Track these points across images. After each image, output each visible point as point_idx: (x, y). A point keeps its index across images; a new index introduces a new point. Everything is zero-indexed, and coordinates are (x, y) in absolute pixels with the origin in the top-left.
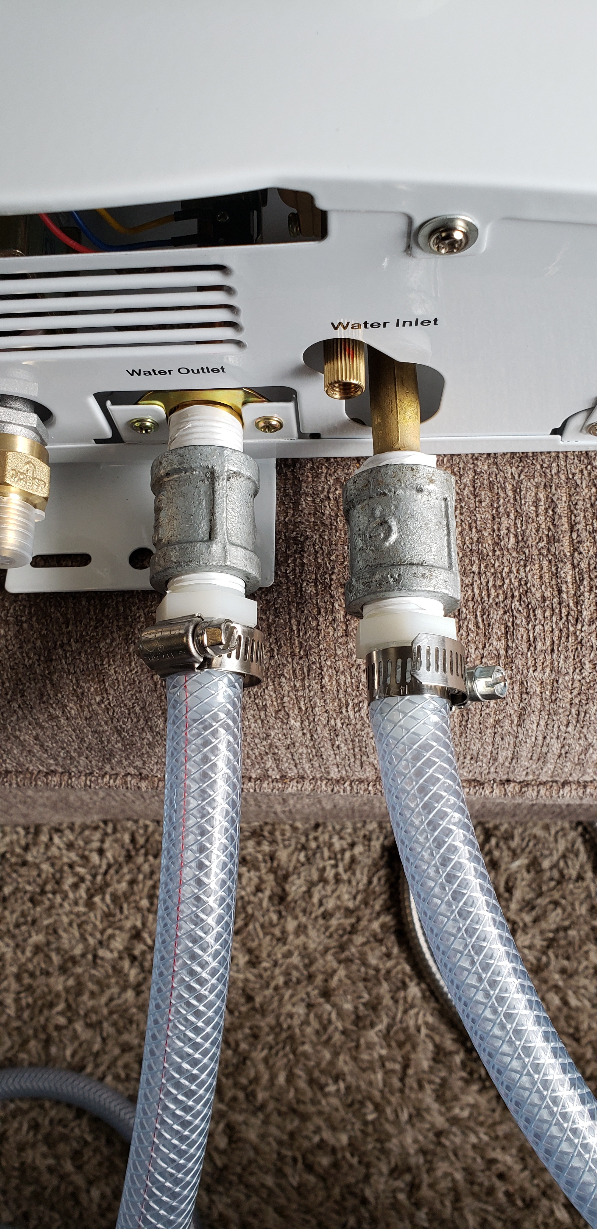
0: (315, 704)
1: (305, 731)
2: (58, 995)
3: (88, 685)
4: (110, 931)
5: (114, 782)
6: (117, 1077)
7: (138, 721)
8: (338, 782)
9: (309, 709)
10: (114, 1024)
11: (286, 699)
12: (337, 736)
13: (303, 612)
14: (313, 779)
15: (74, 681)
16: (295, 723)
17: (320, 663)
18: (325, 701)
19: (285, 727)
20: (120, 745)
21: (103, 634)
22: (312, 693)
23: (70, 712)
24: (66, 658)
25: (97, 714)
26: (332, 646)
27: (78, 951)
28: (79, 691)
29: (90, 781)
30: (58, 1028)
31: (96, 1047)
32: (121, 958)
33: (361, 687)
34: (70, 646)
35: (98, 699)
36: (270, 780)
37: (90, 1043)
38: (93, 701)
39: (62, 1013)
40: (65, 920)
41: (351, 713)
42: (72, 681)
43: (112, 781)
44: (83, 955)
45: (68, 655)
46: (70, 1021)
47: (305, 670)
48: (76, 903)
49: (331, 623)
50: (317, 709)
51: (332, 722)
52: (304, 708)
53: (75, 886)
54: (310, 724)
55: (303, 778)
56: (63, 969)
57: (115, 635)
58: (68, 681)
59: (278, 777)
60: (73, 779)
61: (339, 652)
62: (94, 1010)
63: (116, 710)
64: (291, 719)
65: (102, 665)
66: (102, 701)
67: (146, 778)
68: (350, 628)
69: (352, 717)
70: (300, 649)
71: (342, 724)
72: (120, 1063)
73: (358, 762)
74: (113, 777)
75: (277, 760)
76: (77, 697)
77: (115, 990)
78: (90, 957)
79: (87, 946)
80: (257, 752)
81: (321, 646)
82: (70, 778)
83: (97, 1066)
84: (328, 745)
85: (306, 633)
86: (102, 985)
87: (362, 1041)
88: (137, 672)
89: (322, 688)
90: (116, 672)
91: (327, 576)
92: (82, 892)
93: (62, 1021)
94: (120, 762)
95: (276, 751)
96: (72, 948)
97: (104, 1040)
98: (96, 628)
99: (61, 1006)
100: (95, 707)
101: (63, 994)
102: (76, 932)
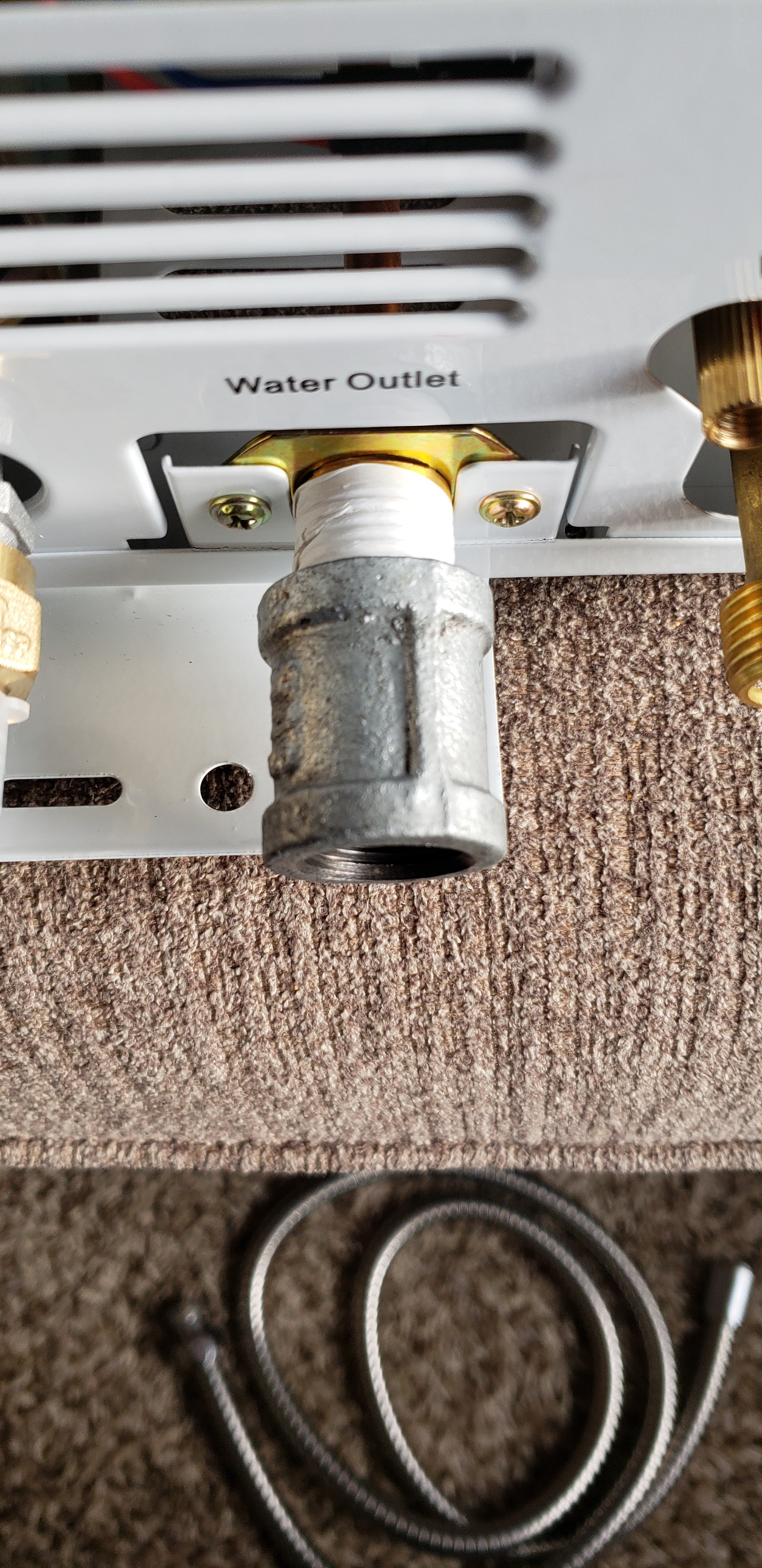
0: (530, 1042)
1: (500, 1084)
2: (20, 1361)
3: (79, 1012)
4: (96, 1261)
5: (127, 1154)
6: (112, 1484)
7: (179, 1070)
8: (537, 1149)
9: (516, 1050)
10: (107, 1402)
11: (471, 1033)
12: (560, 1090)
13: (511, 867)
14: (492, 1144)
15: (52, 1004)
16: (483, 1071)
17: (546, 968)
18: (549, 1035)
19: (462, 1077)
20: (140, 1104)
21: (108, 917)
22: (525, 1022)
23: (44, 1057)
24: (35, 963)
25: (98, 1061)
26: (573, 935)
27: (49, 1290)
28: (63, 1022)
29: (82, 1153)
30: (22, 1411)
31: (81, 1437)
32: (114, 1300)
33: (626, 1011)
34: (42, 940)
35: (101, 1035)
36: (413, 1147)
37: (71, 1432)
38: (89, 1040)
39: (28, 1388)
40: (28, 1245)
41: (598, 1055)
42: (47, 1005)
43: (122, 1154)
44: (58, 1297)
45: (38, 957)
46: (41, 1399)
47: (516, 980)
48: (44, 1219)
49: (569, 889)
50: (532, 1049)
51: (558, 1070)
52: (506, 1048)
53: (42, 1194)
54: (512, 1072)
55: (473, 1144)
56: (28, 1320)
57: (133, 918)
58: (39, 1005)
59: (428, 1142)
60: (51, 1152)
61: (586, 948)
62: (76, 1381)
63: (136, 1054)
64: (476, 1065)
65: (106, 974)
66: (107, 1039)
67: (185, 1147)
68: (608, 902)
69: (598, 1062)
70: (507, 939)
71: (577, 1073)
72: (118, 1461)
73: (585, 1125)
74: (124, 1147)
75: (432, 1122)
76: (60, 1031)
77: (105, 1349)
78: (67, 1301)
79: (61, 1283)
80: (398, 1112)
81: (549, 935)
82: (45, 1149)
83: (82, 1466)
84: (540, 1105)
85: (518, 909)
86: (87, 1342)
87: (479, 1419)
88: (178, 989)
89: (546, 1012)
90: (135, 989)
91: (560, 794)
92: (53, 1203)
93: (27, 1399)
94: (138, 1128)
95: (436, 1110)
96: (40, 1285)
97: (93, 1427)
98: (94, 904)
99: (25, 1377)
100: (94, 1049)
101: (30, 1361)
102: (44, 1262)
